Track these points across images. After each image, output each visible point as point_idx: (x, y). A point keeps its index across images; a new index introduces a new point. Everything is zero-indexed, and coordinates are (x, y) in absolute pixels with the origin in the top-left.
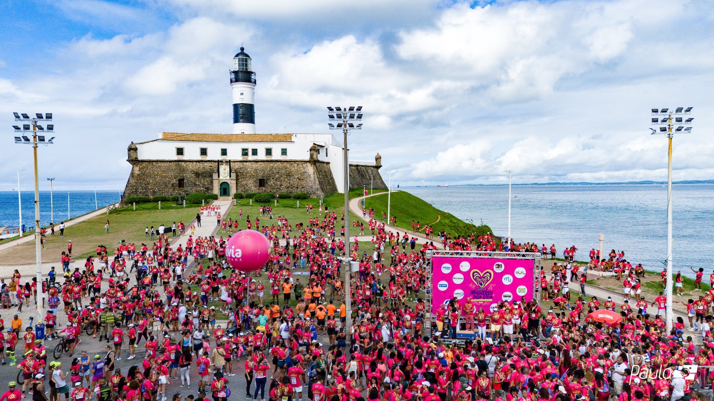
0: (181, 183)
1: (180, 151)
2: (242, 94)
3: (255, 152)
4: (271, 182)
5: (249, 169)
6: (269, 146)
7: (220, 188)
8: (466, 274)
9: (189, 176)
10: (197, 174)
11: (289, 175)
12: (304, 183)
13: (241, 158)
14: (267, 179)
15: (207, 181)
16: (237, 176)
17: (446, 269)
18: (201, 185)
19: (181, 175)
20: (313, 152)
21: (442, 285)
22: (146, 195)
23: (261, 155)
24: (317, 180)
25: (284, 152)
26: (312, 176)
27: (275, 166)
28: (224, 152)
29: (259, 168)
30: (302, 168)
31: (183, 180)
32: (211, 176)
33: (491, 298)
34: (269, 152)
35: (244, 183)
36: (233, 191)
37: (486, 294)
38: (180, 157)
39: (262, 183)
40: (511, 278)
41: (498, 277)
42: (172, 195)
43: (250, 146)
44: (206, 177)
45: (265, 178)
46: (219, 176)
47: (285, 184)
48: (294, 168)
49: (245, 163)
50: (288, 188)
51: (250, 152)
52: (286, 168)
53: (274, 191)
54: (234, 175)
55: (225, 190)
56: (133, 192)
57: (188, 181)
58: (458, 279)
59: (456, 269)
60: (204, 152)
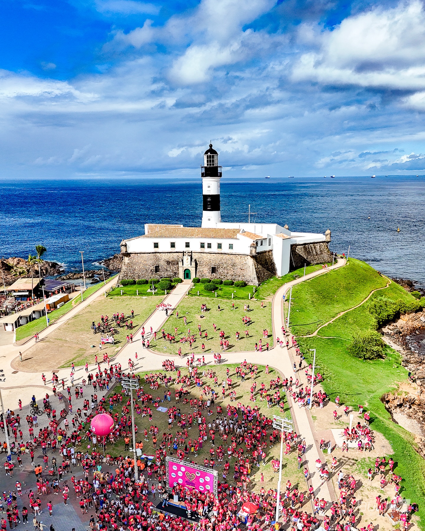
0: (157, 269)
1: (156, 245)
2: (209, 187)
3: (209, 246)
4: (220, 270)
5: (205, 259)
6: (220, 241)
7: (184, 273)
8: (184, 473)
9: (162, 264)
10: (168, 263)
11: (234, 265)
12: (244, 273)
13: (199, 250)
14: (218, 268)
15: (175, 268)
16: (196, 264)
17: (175, 468)
18: (171, 271)
19: (157, 263)
20: (252, 248)
21: (173, 475)
22: (134, 278)
23: (214, 249)
24: (255, 270)
25: (231, 246)
26: (251, 267)
27: (224, 257)
28: (187, 245)
29: (212, 258)
30: (244, 260)
31: (158, 267)
32: (178, 264)
33: (194, 486)
34: (220, 246)
35: (201, 269)
36: (193, 276)
37: (192, 484)
38: (156, 250)
39: (214, 270)
40: (203, 480)
41: (198, 478)
42: (151, 278)
43: (206, 241)
44: (174, 264)
45: (216, 267)
46: (183, 265)
47: (231, 273)
48: (237, 260)
49: (202, 254)
50: (232, 275)
51: (206, 246)
52: (232, 260)
53: (222, 277)
54: (193, 264)
55: (187, 275)
56: (125, 276)
57: (162, 267)
58: (180, 474)
59: (179, 469)
60: (173, 245)
